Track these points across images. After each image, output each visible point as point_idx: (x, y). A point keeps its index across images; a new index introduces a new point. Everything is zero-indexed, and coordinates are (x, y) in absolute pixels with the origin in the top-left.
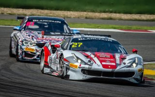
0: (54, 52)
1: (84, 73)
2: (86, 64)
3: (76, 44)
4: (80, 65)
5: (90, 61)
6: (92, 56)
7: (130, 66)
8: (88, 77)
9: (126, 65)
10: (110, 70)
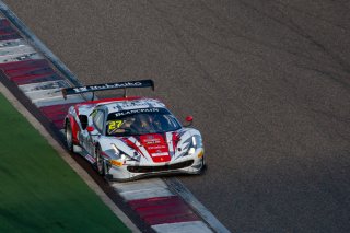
1: (131, 171)
4: (125, 162)
5: (136, 154)
6: (138, 144)
7: (187, 154)
9: (182, 151)
10: (163, 164)
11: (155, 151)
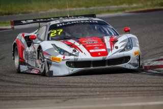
0: (29, 46)
1: (70, 66)
2: (70, 54)
3: (55, 31)
4: (64, 57)
5: (74, 51)
6: (77, 44)
7: (123, 50)
8: (76, 70)
9: (119, 49)
10: (100, 58)
11: (93, 48)
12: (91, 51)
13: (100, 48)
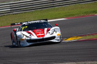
2: (28, 37)
3: (24, 27)
4: (25, 38)
5: (30, 35)
8: (31, 44)
9: (50, 33)
10: (41, 38)
11: (38, 34)
12: (37, 35)
13: (42, 33)
